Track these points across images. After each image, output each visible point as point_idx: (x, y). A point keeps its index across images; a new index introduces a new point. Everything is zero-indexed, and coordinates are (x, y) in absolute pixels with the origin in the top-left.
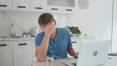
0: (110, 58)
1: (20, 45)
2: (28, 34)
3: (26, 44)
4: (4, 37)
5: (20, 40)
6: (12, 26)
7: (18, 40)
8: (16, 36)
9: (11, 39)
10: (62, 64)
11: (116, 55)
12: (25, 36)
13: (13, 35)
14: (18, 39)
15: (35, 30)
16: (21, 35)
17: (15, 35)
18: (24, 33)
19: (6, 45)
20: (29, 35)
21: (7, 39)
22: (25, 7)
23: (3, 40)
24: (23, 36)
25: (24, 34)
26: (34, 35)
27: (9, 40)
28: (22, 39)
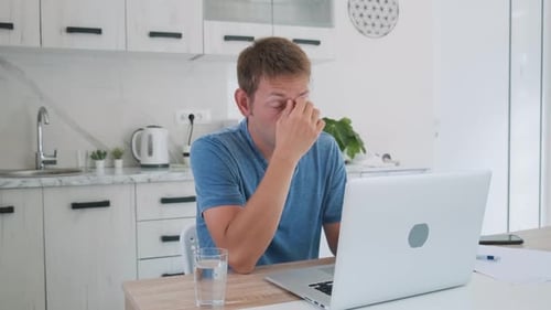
0: (490, 258)
1: (76, 206)
2: (117, 155)
3: (106, 204)
5: (75, 183)
6: (39, 120)
7: (69, 186)
8: (60, 165)
9: (34, 182)
10: (269, 287)
11: (520, 242)
12: (101, 164)
13: (43, 162)
14: (66, 179)
15: (150, 137)
16: (82, 163)
17: (54, 162)
18: (99, 153)
19: (10, 210)
20: (119, 163)
21: (16, 182)
22: (98, 31)
24: (94, 167)
25: (99, 155)
26: (142, 163)
27: (25, 185)
28: (87, 182)
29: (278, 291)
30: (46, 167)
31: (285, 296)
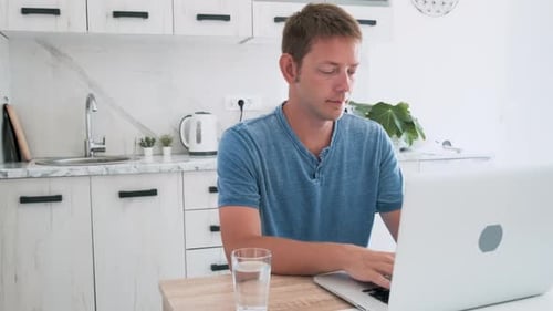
1: (123, 195)
2: (166, 142)
3: (153, 193)
4: (50, 162)
5: (122, 172)
6: (88, 107)
7: (115, 175)
8: (109, 153)
9: (81, 170)
12: (149, 151)
13: (92, 150)
14: (113, 167)
15: (199, 125)
16: (130, 151)
17: (103, 150)
18: (147, 139)
19: (58, 198)
20: (167, 150)
21: (64, 171)
22: (144, 15)
23: (44, 176)
24: (143, 155)
25: (148, 143)
26: (191, 150)
27: (72, 174)
28: (133, 170)
29: (328, 297)
30: (95, 155)
31: (336, 302)
